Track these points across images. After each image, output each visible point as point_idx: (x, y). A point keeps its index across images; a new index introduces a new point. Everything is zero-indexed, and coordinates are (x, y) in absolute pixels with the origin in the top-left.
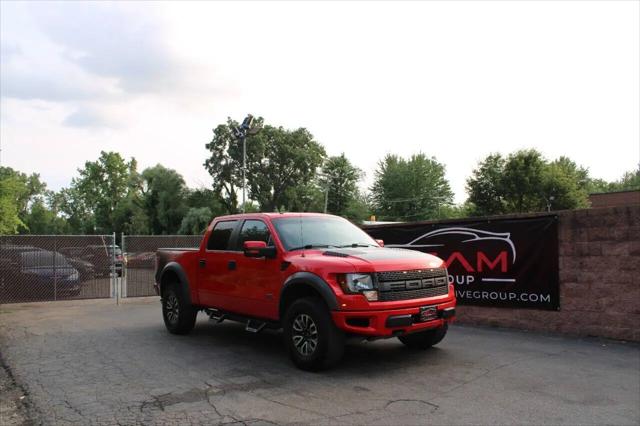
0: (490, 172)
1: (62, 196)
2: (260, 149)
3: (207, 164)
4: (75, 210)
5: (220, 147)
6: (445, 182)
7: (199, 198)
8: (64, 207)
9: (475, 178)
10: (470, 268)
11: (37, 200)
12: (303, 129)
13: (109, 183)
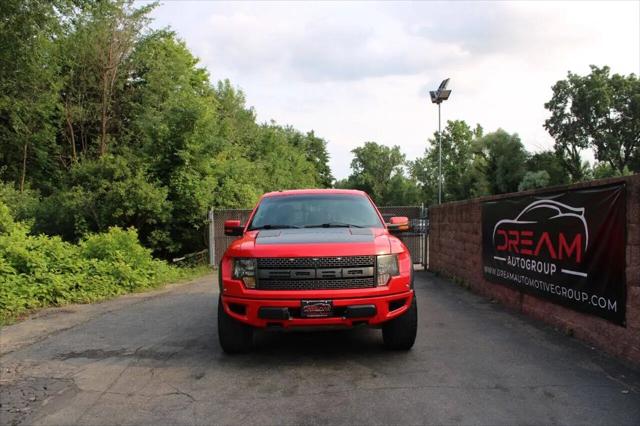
1: (418, 165)
3: (547, 125)
4: (428, 178)
5: (561, 105)
7: (540, 161)
8: (420, 176)
10: (554, 256)
11: (399, 171)
13: (457, 151)
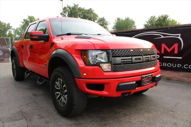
0: (151, 21)
1: (17, 30)
2: (77, 14)
4: (21, 34)
5: (65, 14)
6: (135, 26)
8: (18, 34)
9: (146, 24)
11: (10, 31)
12: (91, 9)
